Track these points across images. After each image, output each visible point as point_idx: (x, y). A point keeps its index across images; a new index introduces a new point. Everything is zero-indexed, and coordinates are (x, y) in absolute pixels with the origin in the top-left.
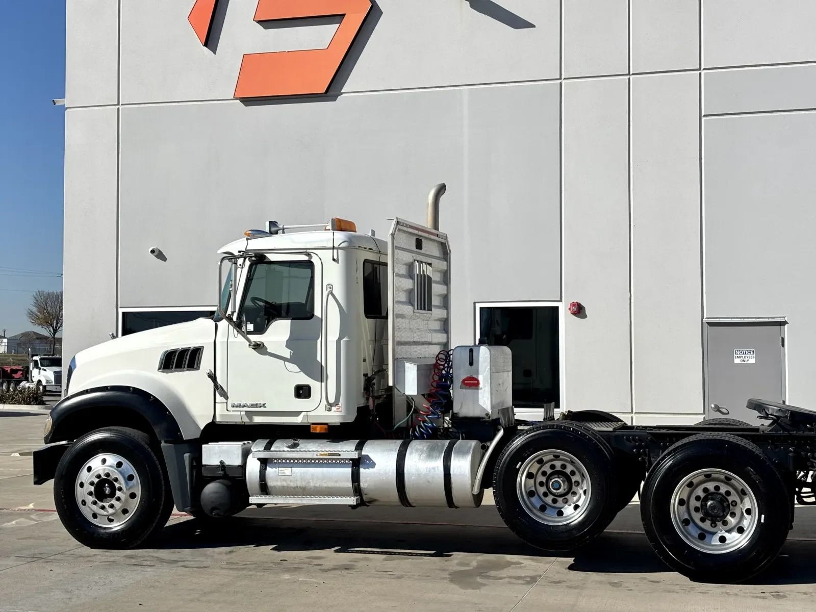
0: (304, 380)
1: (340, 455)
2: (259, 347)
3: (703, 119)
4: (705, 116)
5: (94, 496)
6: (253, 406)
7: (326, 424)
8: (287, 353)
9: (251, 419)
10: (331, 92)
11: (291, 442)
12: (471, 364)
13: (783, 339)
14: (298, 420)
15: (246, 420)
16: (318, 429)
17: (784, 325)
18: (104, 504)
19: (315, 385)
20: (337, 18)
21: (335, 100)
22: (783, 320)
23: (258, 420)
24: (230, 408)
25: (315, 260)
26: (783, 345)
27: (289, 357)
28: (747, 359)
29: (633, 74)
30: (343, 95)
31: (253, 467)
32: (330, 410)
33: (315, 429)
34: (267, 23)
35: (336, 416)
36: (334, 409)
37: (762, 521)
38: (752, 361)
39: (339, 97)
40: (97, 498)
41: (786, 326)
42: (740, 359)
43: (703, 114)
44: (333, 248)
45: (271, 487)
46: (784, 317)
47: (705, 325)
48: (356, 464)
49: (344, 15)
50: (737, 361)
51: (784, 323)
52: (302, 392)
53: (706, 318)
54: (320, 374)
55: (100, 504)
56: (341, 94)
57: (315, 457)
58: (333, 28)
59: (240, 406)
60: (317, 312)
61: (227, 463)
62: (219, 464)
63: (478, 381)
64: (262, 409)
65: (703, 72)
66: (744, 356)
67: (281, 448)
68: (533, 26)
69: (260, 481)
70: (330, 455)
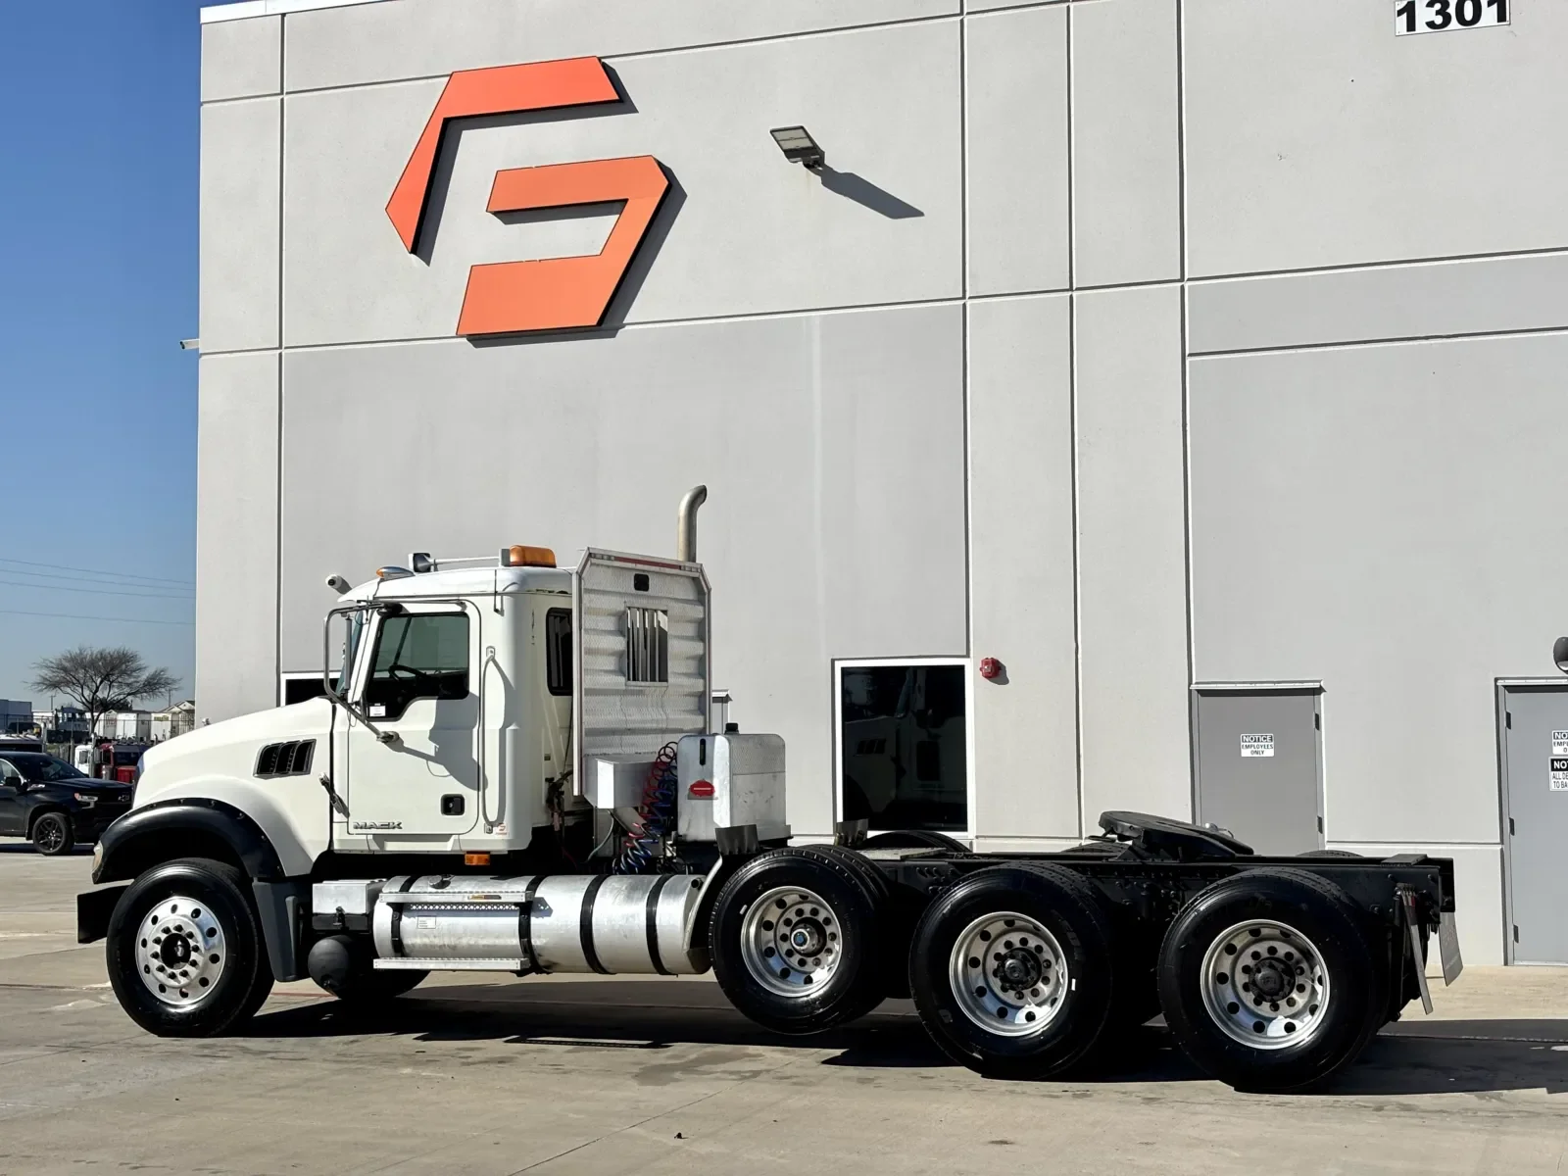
0: (455, 788)
1: (500, 898)
2: (391, 740)
3: (1188, 360)
4: (1191, 355)
5: (160, 959)
6: (383, 826)
7: (488, 853)
8: (430, 748)
9: (382, 846)
10: (608, 322)
11: (438, 879)
12: (703, 762)
13: (1317, 717)
14: (447, 847)
15: (375, 847)
16: (475, 861)
17: (1320, 694)
18: (174, 971)
19: (470, 796)
20: (616, 206)
21: (614, 336)
22: (1317, 685)
23: (392, 847)
24: (352, 830)
25: (470, 611)
26: (1318, 726)
27: (432, 753)
28: (1260, 749)
29: (1078, 289)
30: (627, 328)
31: (383, 917)
32: (490, 831)
33: (471, 860)
34: (508, 216)
35: (499, 841)
36: (496, 830)
37: (1073, 988)
38: (1269, 753)
39: (620, 331)
40: (164, 962)
41: (1322, 695)
42: (1249, 750)
43: (1187, 353)
44: (496, 593)
45: (408, 946)
46: (1319, 681)
47: (1195, 694)
48: (527, 909)
49: (626, 201)
50: (1246, 753)
51: (1318, 691)
52: (452, 805)
53: (1197, 683)
54: (478, 782)
55: (169, 970)
56: (623, 326)
57: (466, 900)
58: (611, 220)
59: (365, 827)
60: (474, 687)
61: (347, 910)
62: (335, 911)
63: (711, 786)
64: (396, 831)
65: (1187, 285)
66: (1256, 744)
67: (424, 890)
68: (919, 214)
69: (393, 937)
70: (486, 897)
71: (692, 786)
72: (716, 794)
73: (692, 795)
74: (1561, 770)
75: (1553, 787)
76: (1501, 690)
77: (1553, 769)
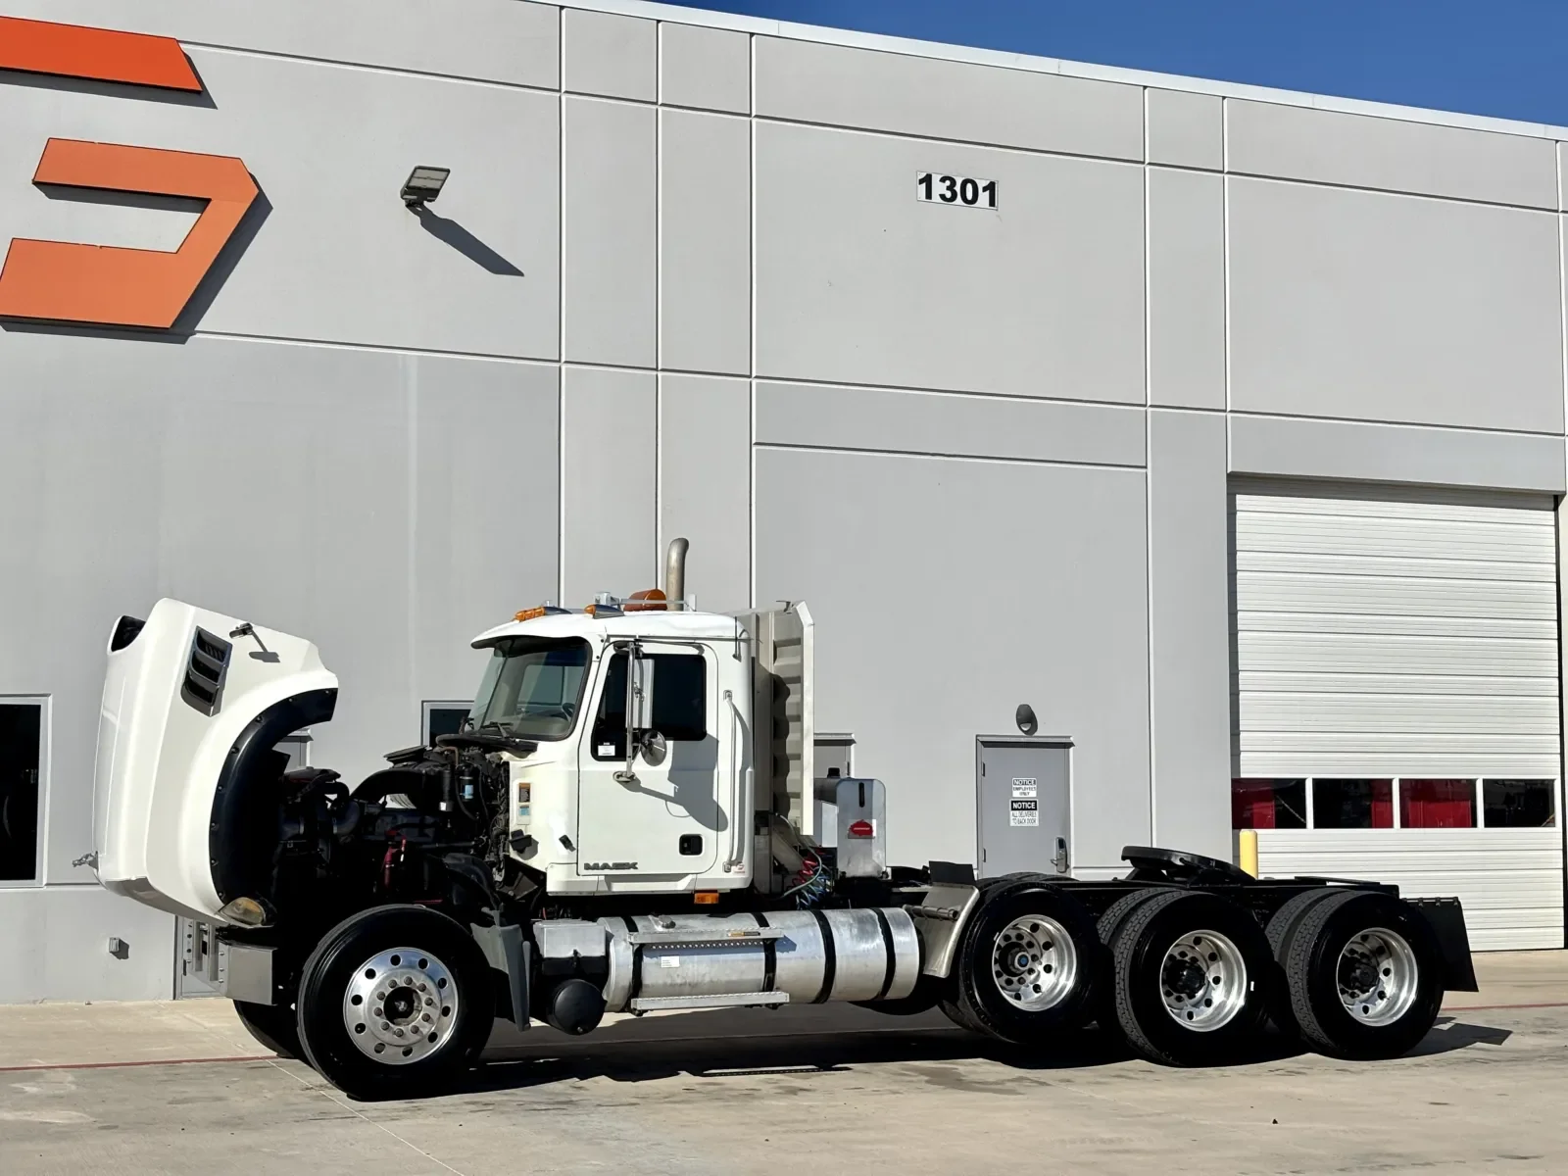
0: (693, 827)
1: (759, 934)
2: (630, 782)
3: (754, 448)
4: (756, 444)
5: (383, 1015)
6: (617, 866)
7: (715, 891)
8: (670, 789)
9: (609, 887)
12: (862, 804)
13: (849, 764)
14: (681, 886)
15: (603, 889)
16: (709, 900)
17: (850, 745)
18: (402, 1028)
19: (708, 835)
21: (183, 342)
22: (848, 738)
23: (619, 888)
24: (582, 870)
25: (707, 655)
27: (672, 795)
29: (663, 370)
30: (198, 336)
31: (621, 958)
32: (728, 871)
33: (703, 899)
35: (737, 879)
36: (734, 868)
37: (1252, 989)
39: (191, 338)
40: (388, 1019)
41: (852, 746)
43: (754, 441)
44: (736, 639)
46: (850, 734)
48: (770, 947)
49: (208, 201)
52: (691, 845)
54: (717, 822)
55: (395, 1028)
56: (194, 333)
57: (725, 938)
58: (186, 220)
59: (596, 867)
60: (710, 729)
61: (583, 953)
62: (571, 955)
63: (871, 827)
64: (632, 871)
65: (754, 382)
67: (653, 928)
69: (634, 978)
70: (746, 934)
71: (853, 827)
72: (874, 834)
73: (852, 834)
74: (1018, 809)
75: (1012, 824)
76: (979, 743)
77: (1013, 809)
